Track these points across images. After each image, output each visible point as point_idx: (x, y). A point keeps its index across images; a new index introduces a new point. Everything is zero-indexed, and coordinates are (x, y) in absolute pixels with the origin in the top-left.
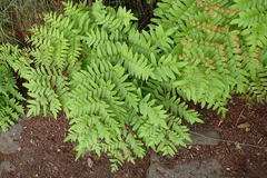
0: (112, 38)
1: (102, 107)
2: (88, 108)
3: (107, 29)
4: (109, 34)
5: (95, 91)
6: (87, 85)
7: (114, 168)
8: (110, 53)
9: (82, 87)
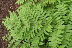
0: (64, 17)
1: (27, 27)
2: (24, 19)
3: (68, 13)
4: (65, 15)
5: (34, 20)
6: (36, 14)
7: (4, 38)
8: (56, 20)
9: (34, 12)
